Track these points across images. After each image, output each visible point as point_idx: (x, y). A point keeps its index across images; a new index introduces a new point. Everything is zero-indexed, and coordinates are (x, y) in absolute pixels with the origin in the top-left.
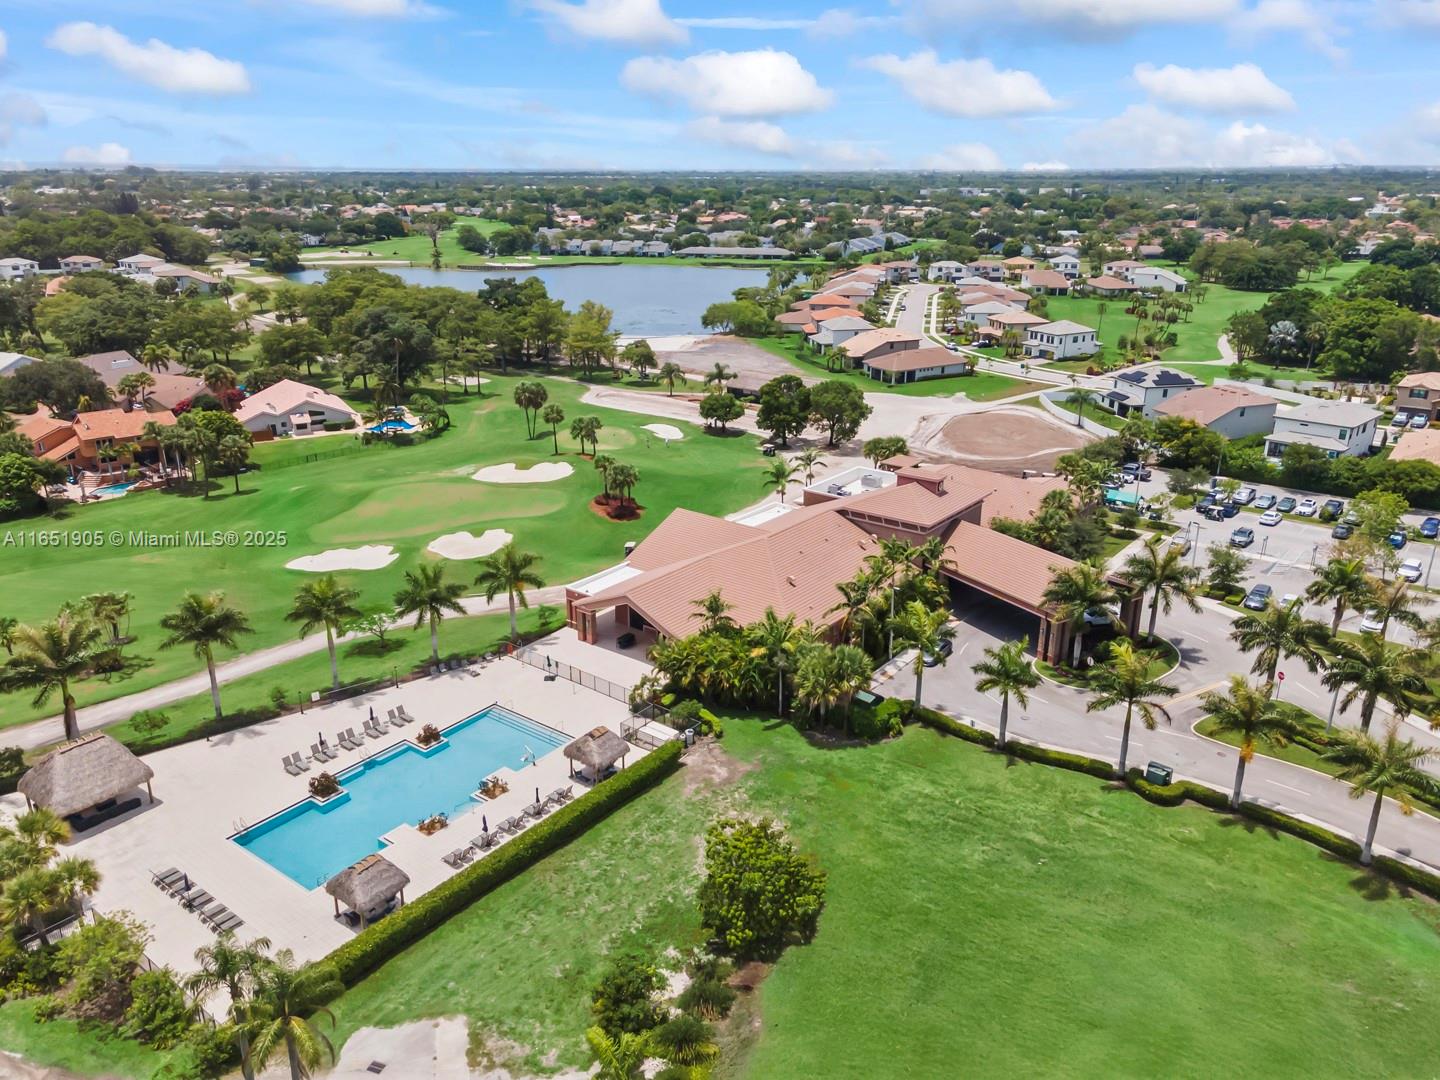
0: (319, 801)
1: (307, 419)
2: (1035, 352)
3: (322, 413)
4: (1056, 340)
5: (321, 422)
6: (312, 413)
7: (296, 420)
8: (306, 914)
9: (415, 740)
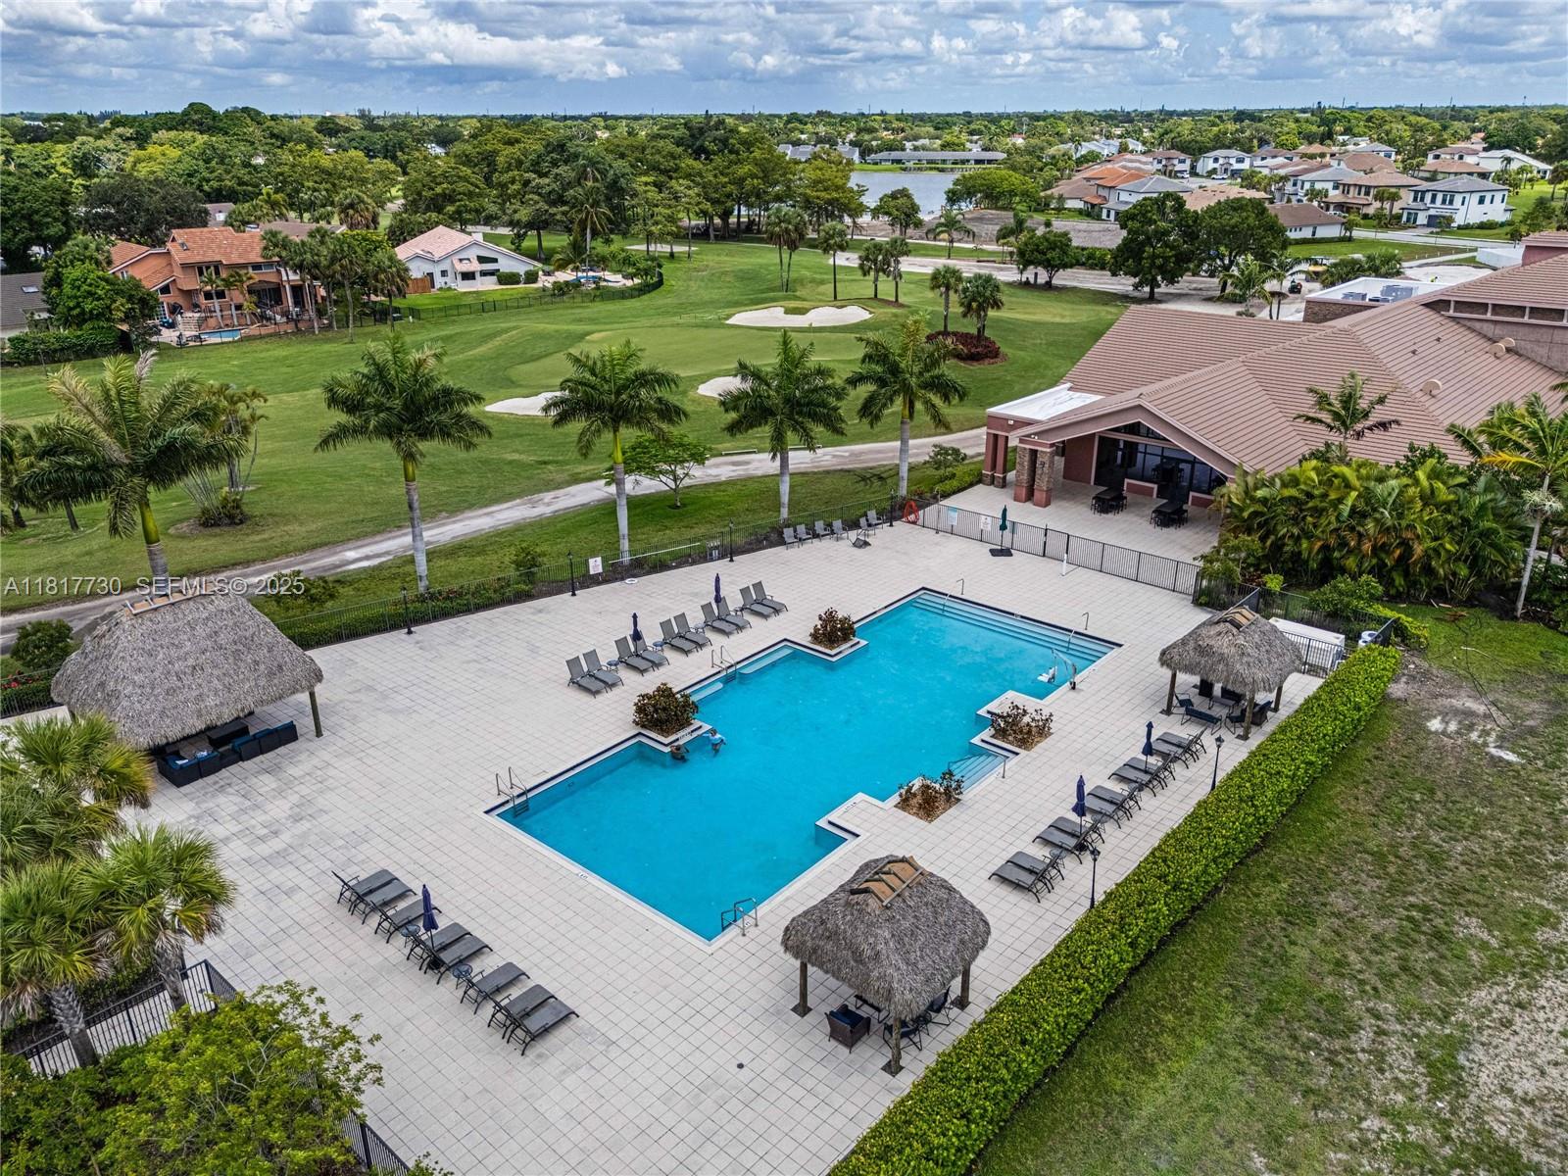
0: (662, 743)
1: (476, 267)
2: (1422, 219)
3: (495, 260)
4: (1457, 199)
5: (492, 272)
6: (482, 260)
7: (462, 267)
8: (721, 1003)
9: (806, 640)
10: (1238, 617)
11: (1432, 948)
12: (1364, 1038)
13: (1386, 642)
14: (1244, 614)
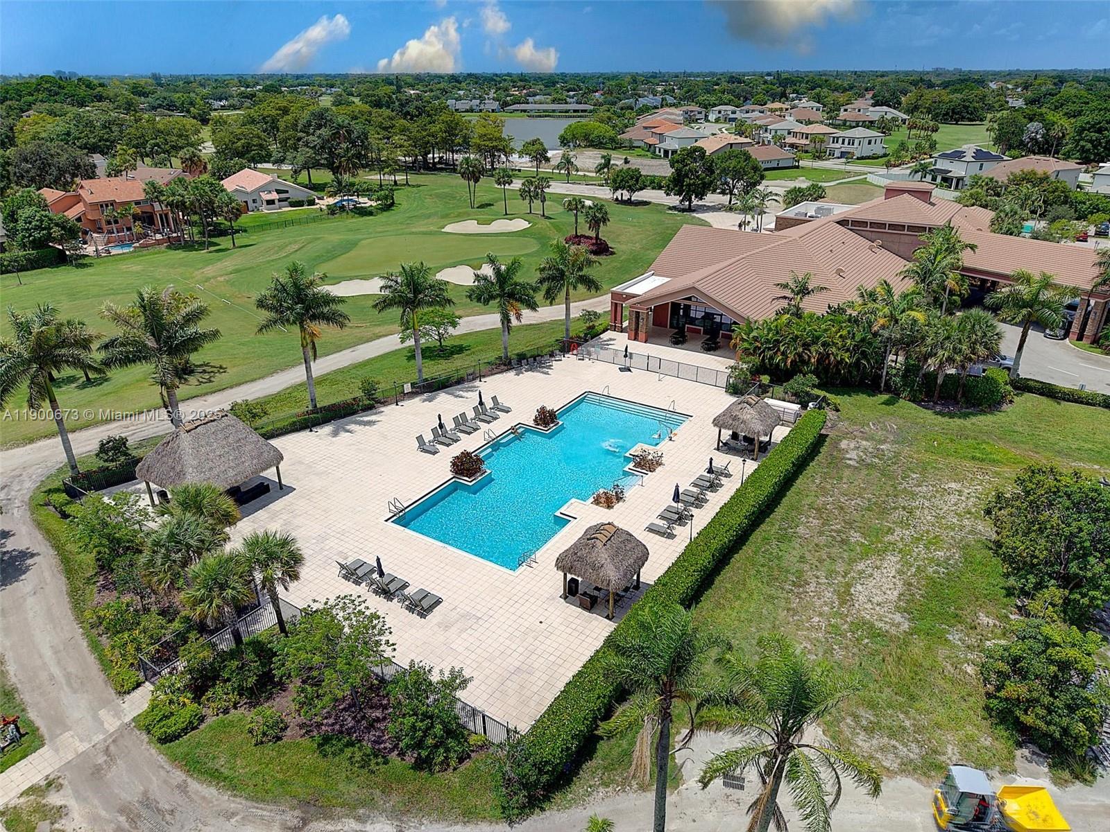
0: (465, 480)
1: (275, 196)
2: (837, 154)
3: (287, 192)
4: (856, 142)
5: (286, 199)
6: (278, 192)
7: (266, 196)
8: (526, 597)
9: (532, 423)
10: (750, 400)
11: (841, 548)
12: (812, 587)
13: (820, 408)
14: (753, 398)
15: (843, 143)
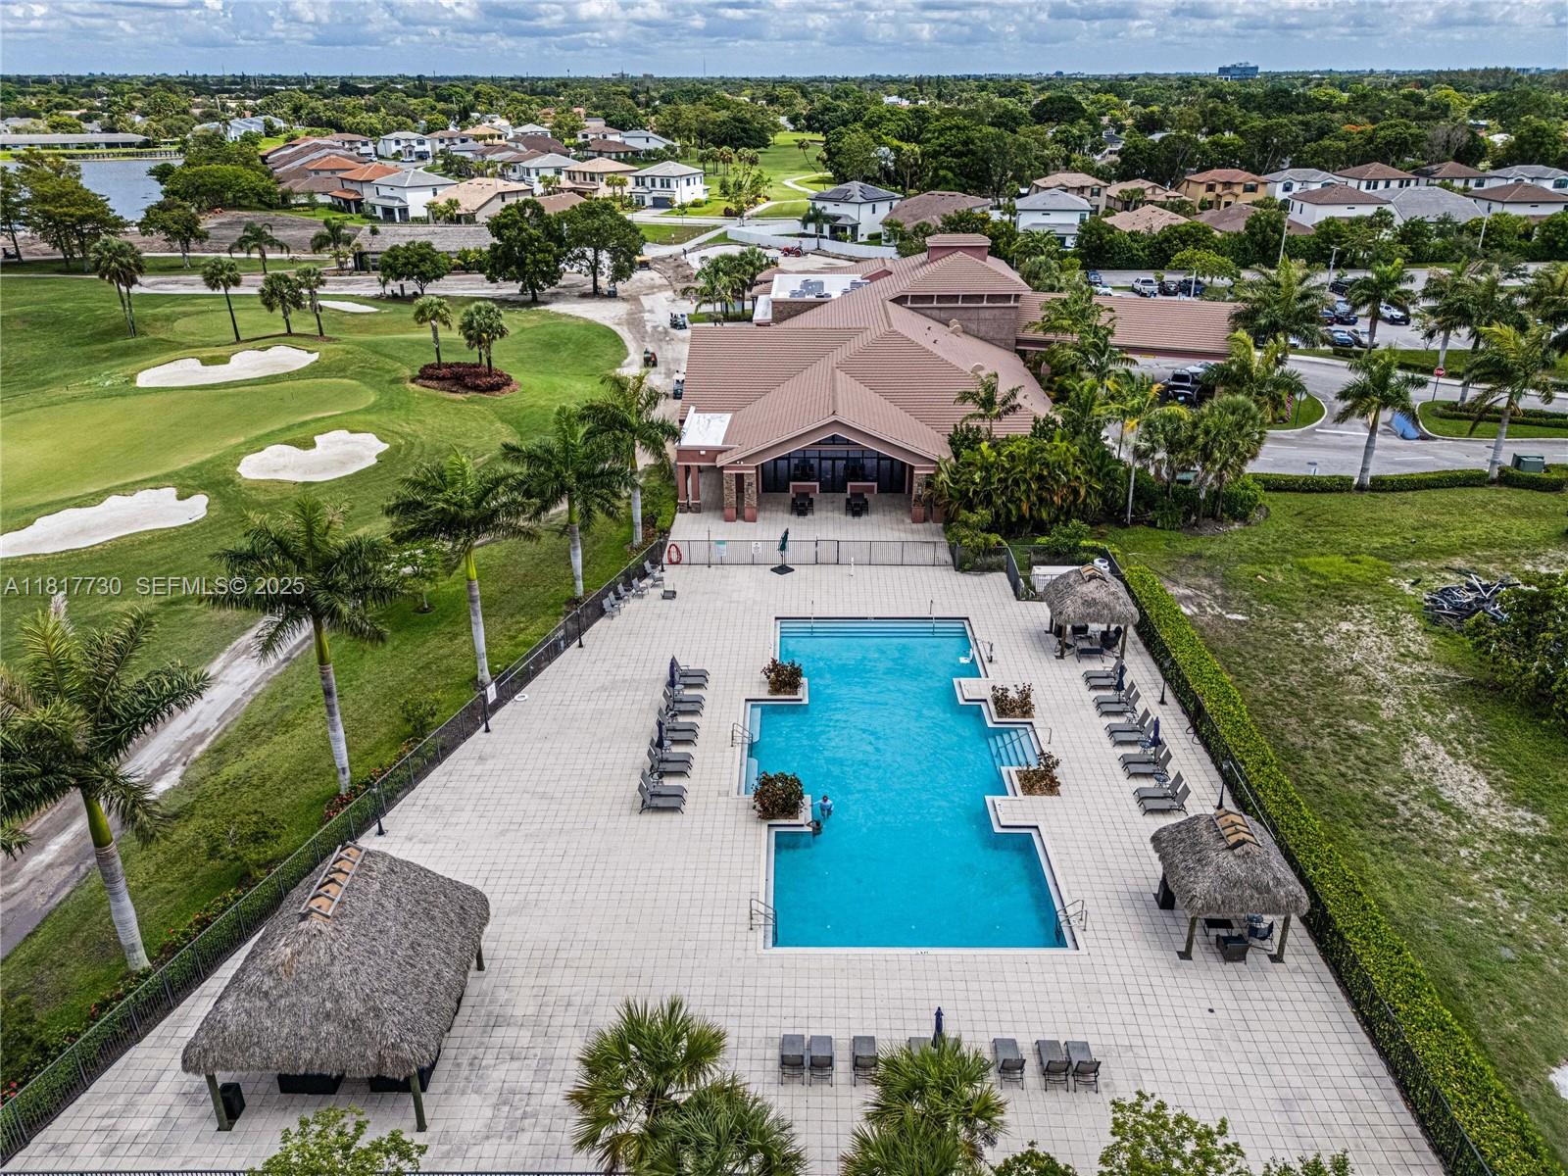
0: (794, 826)
2: (649, 201)
4: (674, 183)
8: (1143, 980)
9: (764, 694)
15: (653, 185)
